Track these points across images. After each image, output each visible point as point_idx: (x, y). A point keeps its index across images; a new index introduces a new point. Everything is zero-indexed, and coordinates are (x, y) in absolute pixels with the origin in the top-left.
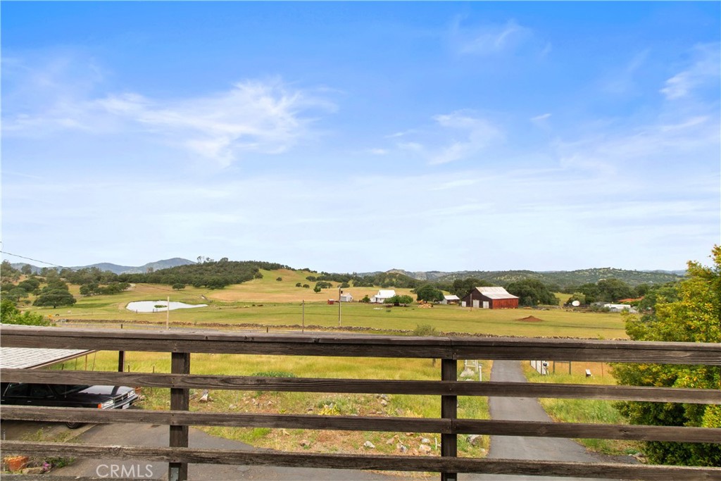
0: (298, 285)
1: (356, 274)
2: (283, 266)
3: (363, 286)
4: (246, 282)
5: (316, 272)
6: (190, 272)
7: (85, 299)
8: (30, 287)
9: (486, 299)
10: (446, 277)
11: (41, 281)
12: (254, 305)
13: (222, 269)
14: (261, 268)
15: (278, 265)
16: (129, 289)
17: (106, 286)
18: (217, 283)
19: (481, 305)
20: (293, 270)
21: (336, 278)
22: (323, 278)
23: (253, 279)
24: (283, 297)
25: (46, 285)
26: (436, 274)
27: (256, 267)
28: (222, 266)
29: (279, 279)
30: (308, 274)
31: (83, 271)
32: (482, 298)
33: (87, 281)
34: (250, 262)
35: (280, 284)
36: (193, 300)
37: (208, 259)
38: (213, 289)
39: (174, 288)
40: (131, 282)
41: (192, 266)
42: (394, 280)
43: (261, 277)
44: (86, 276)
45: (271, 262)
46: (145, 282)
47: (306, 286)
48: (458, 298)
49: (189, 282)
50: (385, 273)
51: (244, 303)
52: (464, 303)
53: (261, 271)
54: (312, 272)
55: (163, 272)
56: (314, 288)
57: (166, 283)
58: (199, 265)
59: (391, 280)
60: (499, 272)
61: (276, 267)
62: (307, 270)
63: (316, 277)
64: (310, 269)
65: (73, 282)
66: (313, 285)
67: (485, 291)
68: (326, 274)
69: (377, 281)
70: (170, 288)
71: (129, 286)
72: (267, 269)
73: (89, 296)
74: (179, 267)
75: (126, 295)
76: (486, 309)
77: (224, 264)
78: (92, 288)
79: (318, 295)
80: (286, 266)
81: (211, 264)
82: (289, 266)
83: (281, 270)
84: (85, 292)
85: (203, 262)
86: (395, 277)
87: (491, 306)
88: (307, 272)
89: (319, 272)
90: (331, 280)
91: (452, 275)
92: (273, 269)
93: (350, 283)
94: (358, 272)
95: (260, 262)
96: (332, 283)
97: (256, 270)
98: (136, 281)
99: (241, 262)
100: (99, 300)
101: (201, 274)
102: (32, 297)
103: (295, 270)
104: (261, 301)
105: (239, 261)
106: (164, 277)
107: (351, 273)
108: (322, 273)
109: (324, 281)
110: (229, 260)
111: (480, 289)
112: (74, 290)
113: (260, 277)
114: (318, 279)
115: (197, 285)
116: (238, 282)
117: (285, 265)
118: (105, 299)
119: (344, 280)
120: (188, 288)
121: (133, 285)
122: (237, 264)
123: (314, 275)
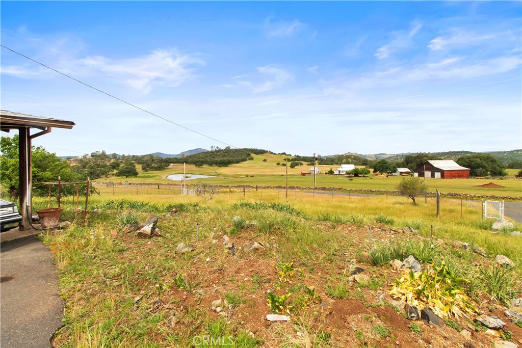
0: (278, 164)
1: (320, 156)
3: (326, 164)
4: (243, 162)
5: (291, 155)
6: (207, 157)
7: (145, 173)
8: (115, 166)
9: (438, 170)
10: (392, 158)
11: (122, 162)
12: (247, 176)
13: (226, 154)
14: (252, 153)
15: (264, 151)
16: (169, 167)
17: (156, 165)
18: (223, 163)
19: (433, 175)
20: (274, 154)
21: (305, 159)
22: (296, 159)
23: (246, 160)
24: (268, 171)
25: (124, 165)
26: (383, 156)
27: (249, 152)
28: (226, 152)
29: (265, 160)
30: (284, 157)
31: (144, 156)
32: (434, 170)
33: (146, 162)
34: (245, 149)
35: (265, 163)
36: (207, 173)
37: (217, 148)
38: (221, 167)
39: (196, 166)
40: (171, 163)
41: (208, 152)
42: (350, 160)
44: (145, 159)
45: (259, 148)
46: (179, 163)
47: (284, 165)
48: (409, 171)
49: (206, 163)
50: (342, 155)
51: (241, 175)
52: (416, 175)
53: (252, 155)
54: (288, 155)
55: (190, 157)
56: (290, 165)
57: (191, 163)
58: (212, 152)
59: (347, 160)
60: (439, 153)
61: (262, 152)
62: (284, 154)
63: (291, 159)
65: (138, 163)
66: (289, 164)
67: (436, 164)
68: (298, 156)
69: (336, 161)
70: (194, 166)
71: (169, 165)
72: (256, 154)
73: (147, 171)
74: (200, 154)
75: (168, 170)
76: (438, 179)
77: (228, 151)
78: (148, 166)
79: (293, 169)
80: (270, 151)
81: (219, 151)
82: (272, 151)
83: (265, 154)
84: (144, 169)
85: (214, 150)
86: (351, 158)
87: (443, 176)
88: (284, 155)
89: (293, 155)
90: (302, 160)
91: (398, 156)
92: (260, 153)
93: (316, 162)
94: (322, 155)
95: (252, 149)
96: (303, 162)
97: (249, 155)
98: (174, 162)
99: (239, 149)
100: (152, 173)
101: (214, 157)
102: (115, 171)
103: (276, 154)
104: (252, 173)
105: (237, 148)
106: (190, 160)
108: (295, 155)
109: (296, 161)
110: (231, 148)
111: (431, 162)
112: (138, 168)
113: (252, 159)
114: (292, 160)
115: (211, 164)
116: (237, 162)
117: (268, 150)
118: (156, 173)
119: (311, 161)
120: (205, 166)
121: (172, 164)
122: (236, 151)
123: (289, 157)
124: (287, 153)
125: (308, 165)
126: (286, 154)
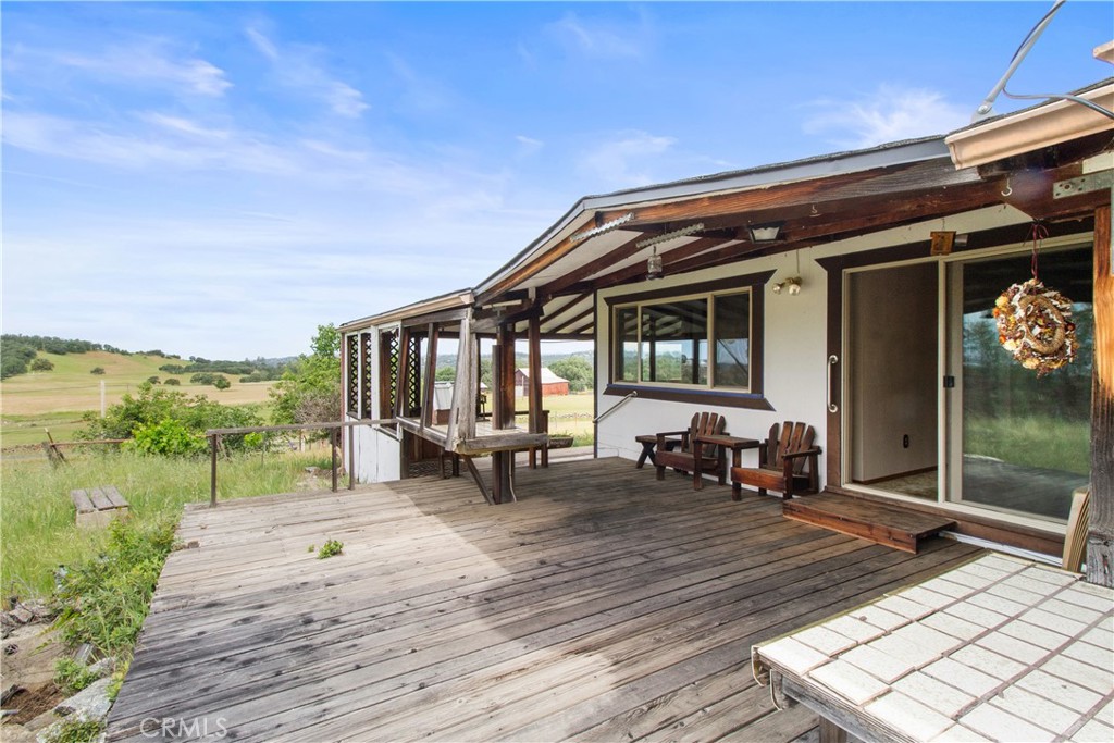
0: (154, 381)
1: (263, 359)
2: (99, 346)
4: (14, 378)
5: (178, 357)
14: (40, 349)
15: (86, 343)
20: (124, 353)
21: (225, 367)
22: (199, 368)
23: (26, 371)
27: (30, 348)
29: (98, 371)
30: (165, 362)
34: (10, 338)
43: (50, 369)
45: (66, 337)
47: (172, 382)
53: (42, 355)
54: (168, 357)
61: (79, 348)
62: (158, 353)
63: (184, 366)
64: (163, 351)
66: (186, 380)
68: (200, 360)
72: (56, 352)
80: (106, 346)
82: (114, 346)
83: (91, 353)
88: (156, 358)
89: (185, 357)
90: (218, 370)
92: (72, 351)
93: (257, 374)
94: (267, 357)
95: (37, 338)
96: (223, 375)
97: (31, 355)
103: (131, 355)
107: (252, 358)
108: (192, 358)
109: (202, 372)
113: (45, 366)
114: (188, 369)
119: (244, 371)
123: (174, 362)
124: (166, 352)
125: (242, 381)
126: (163, 356)
